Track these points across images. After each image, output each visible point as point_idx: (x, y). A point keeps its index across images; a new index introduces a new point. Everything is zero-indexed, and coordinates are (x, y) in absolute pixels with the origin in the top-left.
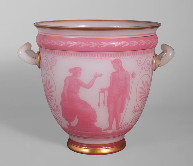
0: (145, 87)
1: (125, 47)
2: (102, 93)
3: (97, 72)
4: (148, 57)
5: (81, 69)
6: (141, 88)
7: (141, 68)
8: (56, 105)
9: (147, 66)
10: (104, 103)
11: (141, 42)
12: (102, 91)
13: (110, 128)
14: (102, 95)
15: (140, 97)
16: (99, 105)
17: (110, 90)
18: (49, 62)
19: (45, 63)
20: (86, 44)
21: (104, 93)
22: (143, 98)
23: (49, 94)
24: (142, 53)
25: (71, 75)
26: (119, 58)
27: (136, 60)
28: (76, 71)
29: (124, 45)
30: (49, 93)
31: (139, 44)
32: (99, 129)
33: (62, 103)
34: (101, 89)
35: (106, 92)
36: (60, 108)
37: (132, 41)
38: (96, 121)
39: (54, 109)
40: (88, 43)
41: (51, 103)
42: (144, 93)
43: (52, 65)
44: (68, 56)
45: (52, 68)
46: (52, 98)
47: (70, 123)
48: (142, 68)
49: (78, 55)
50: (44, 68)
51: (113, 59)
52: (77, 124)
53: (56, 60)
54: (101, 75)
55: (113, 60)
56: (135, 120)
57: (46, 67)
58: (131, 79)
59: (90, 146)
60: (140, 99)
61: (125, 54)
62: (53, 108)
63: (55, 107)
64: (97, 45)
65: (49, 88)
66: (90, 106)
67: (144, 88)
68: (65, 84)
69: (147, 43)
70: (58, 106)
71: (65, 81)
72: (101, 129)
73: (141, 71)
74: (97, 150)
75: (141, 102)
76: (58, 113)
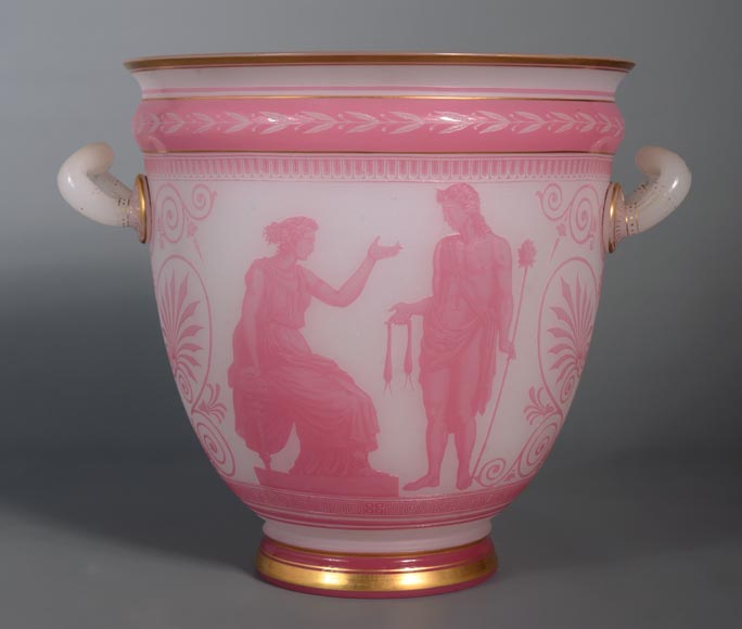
0: (573, 311)
1: (491, 133)
2: (400, 324)
3: (379, 238)
4: (586, 186)
5: (313, 226)
6: (559, 313)
7: (558, 228)
8: (210, 386)
9: (582, 224)
10: (408, 369)
11: (556, 118)
12: (401, 315)
13: (431, 479)
14: (399, 332)
15: (555, 350)
16: (388, 376)
17: (431, 311)
18: (184, 207)
19: (169, 212)
20: (335, 122)
21: (408, 323)
22: (567, 356)
23: (182, 343)
24: (560, 163)
25: (271, 250)
26: (466, 179)
27: (538, 193)
28: (291, 236)
29: (485, 126)
30: (182, 337)
31: (549, 128)
32: (387, 484)
33: (234, 376)
34: (395, 307)
35: (417, 321)
36: (227, 396)
37: (520, 113)
38: (374, 446)
39: (203, 403)
40: (340, 116)
41: (190, 379)
42: (570, 337)
43: (195, 218)
44: (261, 172)
45: (195, 229)
46: (197, 355)
47: (267, 461)
48: (562, 231)
49: (300, 166)
50: (164, 234)
51: (443, 182)
52: (296, 463)
53: (213, 195)
54: (394, 250)
55: (444, 187)
56: (537, 453)
57: (173, 228)
58: (517, 271)
59: (349, 562)
60: (554, 358)
61: (490, 167)
62: (200, 403)
63: (206, 397)
64: (377, 122)
65: (181, 314)
66: (350, 380)
67: (571, 317)
68: (249, 291)
69: (581, 127)
70: (218, 387)
71: (249, 278)
72: (395, 480)
73: (558, 239)
74: (381, 577)
75: (558, 372)
76: (220, 421)
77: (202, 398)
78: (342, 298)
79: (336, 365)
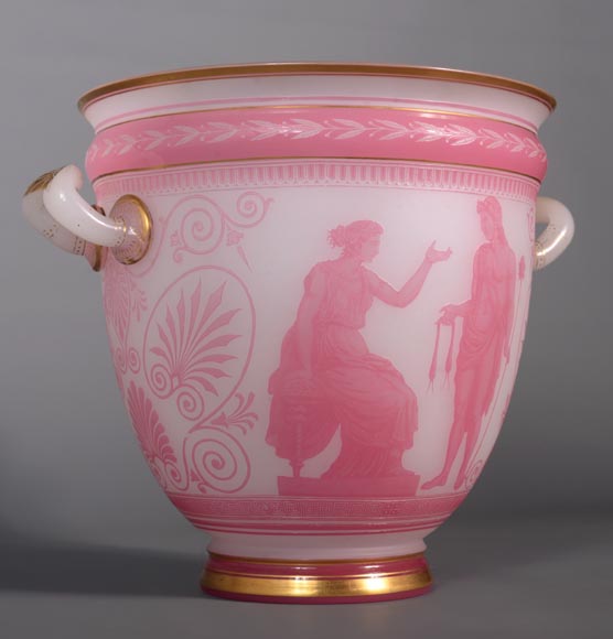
2: (447, 324)
3: (434, 242)
5: (377, 230)
8: (238, 396)
10: (448, 369)
12: (447, 317)
14: (446, 331)
16: (432, 375)
18: (225, 215)
19: (197, 224)
21: (453, 325)
23: (200, 357)
25: (335, 253)
28: (356, 238)
30: (202, 349)
33: (277, 383)
34: (444, 309)
36: (263, 406)
38: (409, 444)
39: (223, 415)
41: (206, 395)
43: (241, 227)
45: (240, 237)
47: (297, 466)
52: (332, 466)
53: (268, 202)
54: (447, 254)
57: (204, 239)
62: (219, 414)
64: (441, 133)
66: (401, 379)
68: (308, 293)
70: (252, 396)
71: (308, 281)
76: (245, 432)
77: (223, 409)
78: (400, 299)
79: (390, 364)
